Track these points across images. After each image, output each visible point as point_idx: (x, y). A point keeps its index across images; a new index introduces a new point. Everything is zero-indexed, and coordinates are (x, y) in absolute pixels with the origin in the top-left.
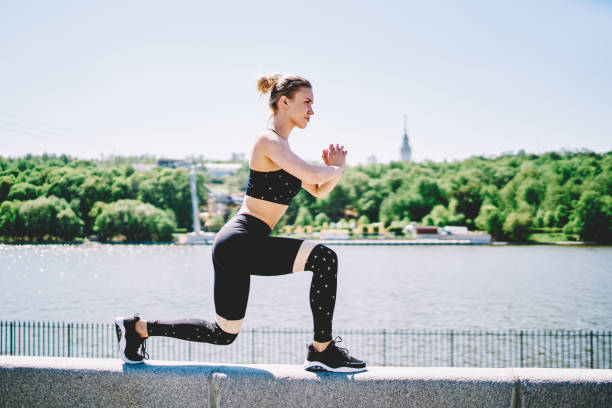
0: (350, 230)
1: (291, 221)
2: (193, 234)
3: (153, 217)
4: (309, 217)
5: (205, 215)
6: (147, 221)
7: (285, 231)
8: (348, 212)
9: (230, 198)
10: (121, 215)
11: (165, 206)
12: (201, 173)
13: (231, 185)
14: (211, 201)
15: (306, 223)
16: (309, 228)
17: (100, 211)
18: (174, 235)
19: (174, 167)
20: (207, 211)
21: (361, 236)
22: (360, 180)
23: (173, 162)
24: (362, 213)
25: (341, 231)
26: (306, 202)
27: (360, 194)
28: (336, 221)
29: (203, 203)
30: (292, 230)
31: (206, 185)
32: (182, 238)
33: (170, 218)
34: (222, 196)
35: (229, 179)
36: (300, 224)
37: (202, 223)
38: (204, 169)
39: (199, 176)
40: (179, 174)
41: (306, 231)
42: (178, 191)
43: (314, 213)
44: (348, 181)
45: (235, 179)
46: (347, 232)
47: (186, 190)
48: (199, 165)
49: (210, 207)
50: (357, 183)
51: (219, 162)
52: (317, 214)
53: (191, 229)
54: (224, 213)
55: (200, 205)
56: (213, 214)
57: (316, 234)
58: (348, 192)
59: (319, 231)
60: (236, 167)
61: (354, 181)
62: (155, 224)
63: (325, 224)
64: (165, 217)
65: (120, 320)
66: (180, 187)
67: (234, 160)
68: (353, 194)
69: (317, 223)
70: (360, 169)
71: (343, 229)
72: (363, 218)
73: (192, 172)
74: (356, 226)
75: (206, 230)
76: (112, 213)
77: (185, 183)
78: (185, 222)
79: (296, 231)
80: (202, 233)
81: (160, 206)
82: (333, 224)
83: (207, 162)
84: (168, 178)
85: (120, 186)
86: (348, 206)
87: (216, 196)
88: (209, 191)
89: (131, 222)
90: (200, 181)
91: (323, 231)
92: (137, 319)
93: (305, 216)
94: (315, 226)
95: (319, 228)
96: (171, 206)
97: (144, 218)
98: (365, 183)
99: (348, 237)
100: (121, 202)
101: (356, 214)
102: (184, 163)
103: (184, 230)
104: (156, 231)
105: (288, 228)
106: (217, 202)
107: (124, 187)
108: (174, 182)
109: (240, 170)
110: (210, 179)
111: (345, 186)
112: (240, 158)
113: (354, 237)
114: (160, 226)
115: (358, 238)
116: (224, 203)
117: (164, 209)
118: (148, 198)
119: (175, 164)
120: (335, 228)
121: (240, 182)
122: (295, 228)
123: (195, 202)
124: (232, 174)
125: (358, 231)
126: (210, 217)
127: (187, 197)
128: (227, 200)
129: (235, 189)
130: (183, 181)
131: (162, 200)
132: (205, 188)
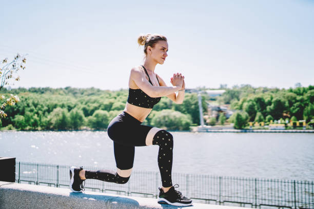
0: (286, 124)
1: (252, 120)
2: (200, 126)
3: (180, 118)
4: (262, 117)
5: (206, 117)
6: (177, 120)
7: (249, 125)
8: (285, 114)
9: (219, 108)
10: (164, 117)
11: (186, 112)
12: (203, 95)
13: (220, 101)
14: (209, 110)
15: (260, 120)
16: (262, 123)
17: (154, 115)
18: (191, 127)
19: (190, 93)
20: (207, 115)
21: (292, 128)
22: (291, 97)
23: (190, 90)
24: (292, 115)
25: (280, 125)
26: (260, 109)
27: (291, 104)
28: (278, 120)
29: (205, 110)
30: (253, 124)
31: (206, 101)
32: (195, 128)
33: (189, 118)
34: (215, 107)
35: (219, 98)
36: (257, 121)
37: (205, 121)
38: (206, 93)
39: (203, 97)
40: (192, 96)
41: (260, 125)
42: (192, 105)
43: (265, 115)
44: (284, 97)
45: (222, 98)
46: (284, 125)
47: (196, 104)
48: (203, 91)
49: (209, 113)
50: (289, 99)
51: (213, 89)
52: (267, 115)
53: (199, 124)
54: (216, 116)
55: (204, 112)
56: (211, 116)
57: (266, 127)
58: (284, 103)
59: (268, 125)
60: (223, 91)
61: (288, 97)
62: (181, 121)
63: (271, 121)
64: (186, 118)
65: (73, 168)
66: (193, 102)
67: (222, 88)
68: (287, 104)
69: (267, 120)
70: (291, 91)
71: (281, 123)
72: (293, 118)
73: (199, 95)
74: (289, 122)
75: (207, 124)
76: (160, 116)
77: (196, 101)
78: (196, 120)
79: (255, 125)
80: (205, 126)
81: (183, 112)
82: (276, 121)
83: (207, 89)
84: (187, 98)
85: (163, 103)
86: (285, 111)
87: (212, 107)
88: (208, 104)
89: (169, 121)
90: (203, 99)
91: (270, 125)
92: (81, 169)
93: (260, 117)
94: (266, 122)
95: (268, 123)
96: (189, 113)
97: (176, 119)
98: (295, 98)
99: (285, 128)
100: (164, 110)
101: (289, 116)
102: (195, 91)
103: (195, 124)
104: (182, 125)
105: (251, 123)
106: (212, 110)
107: (166, 104)
108: (190, 101)
109: (225, 93)
110: (209, 98)
111: (283, 100)
112: (225, 87)
113: (288, 128)
114: (184, 123)
115: (290, 129)
116: (216, 110)
117: (185, 114)
118: (178, 109)
119: (191, 91)
120: (277, 123)
121: (225, 100)
122: (255, 123)
123: (201, 110)
124: (220, 95)
125: (290, 125)
126: (209, 118)
127: (197, 108)
128: (218, 109)
129: (222, 103)
130: (195, 100)
131: (184, 109)
132: (206, 103)
